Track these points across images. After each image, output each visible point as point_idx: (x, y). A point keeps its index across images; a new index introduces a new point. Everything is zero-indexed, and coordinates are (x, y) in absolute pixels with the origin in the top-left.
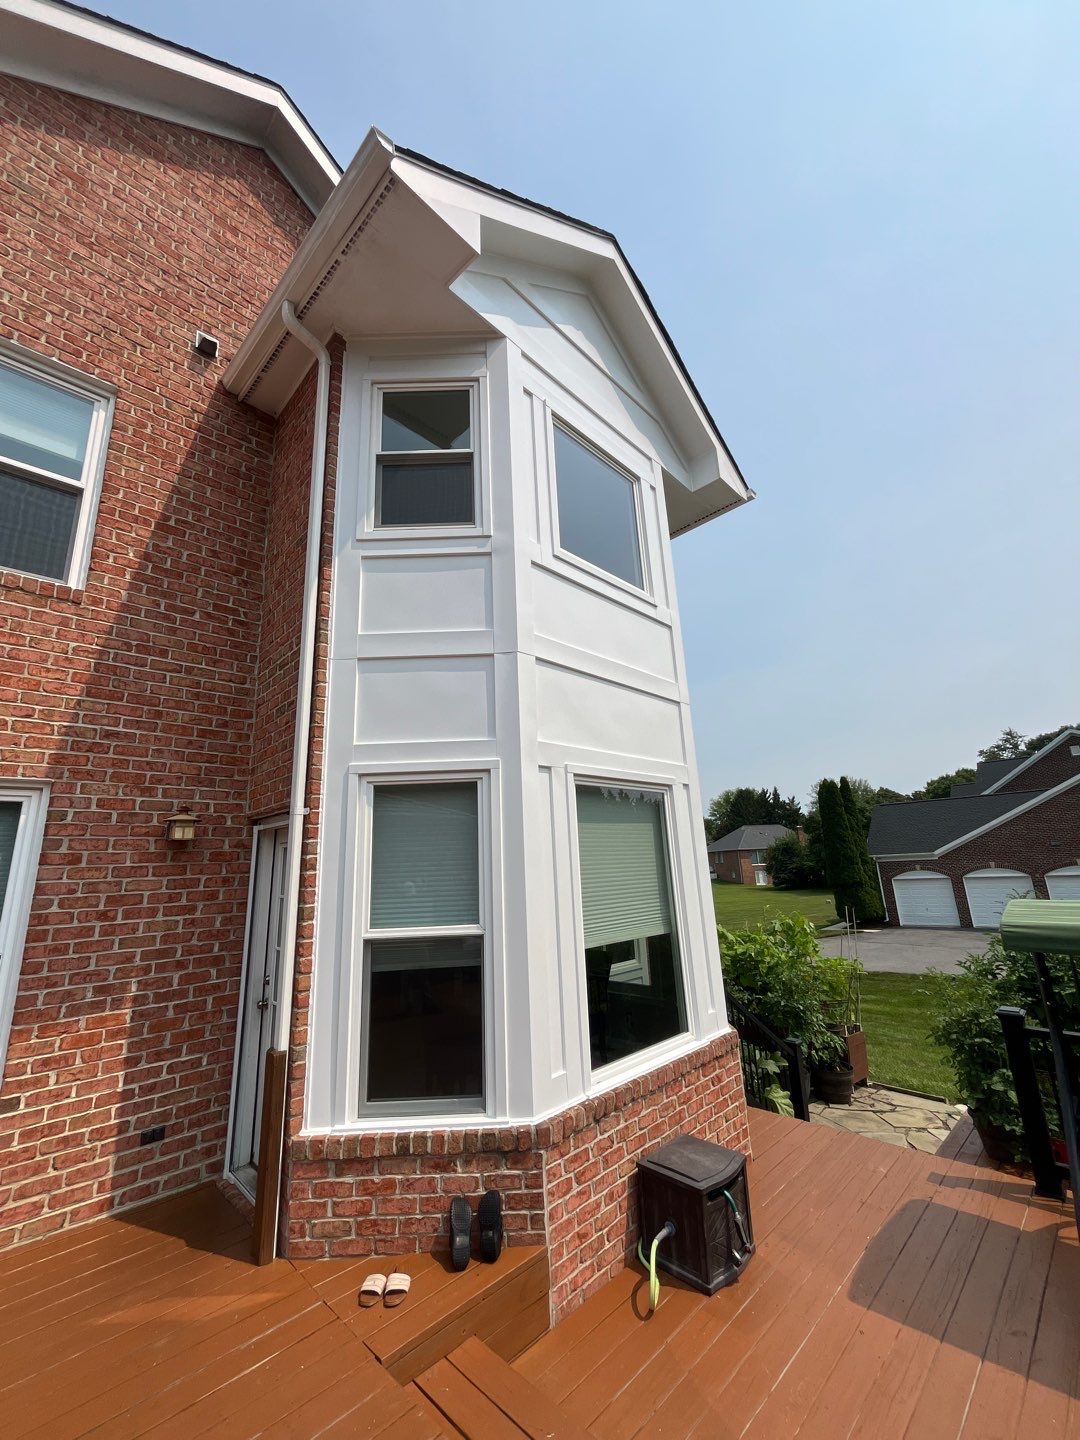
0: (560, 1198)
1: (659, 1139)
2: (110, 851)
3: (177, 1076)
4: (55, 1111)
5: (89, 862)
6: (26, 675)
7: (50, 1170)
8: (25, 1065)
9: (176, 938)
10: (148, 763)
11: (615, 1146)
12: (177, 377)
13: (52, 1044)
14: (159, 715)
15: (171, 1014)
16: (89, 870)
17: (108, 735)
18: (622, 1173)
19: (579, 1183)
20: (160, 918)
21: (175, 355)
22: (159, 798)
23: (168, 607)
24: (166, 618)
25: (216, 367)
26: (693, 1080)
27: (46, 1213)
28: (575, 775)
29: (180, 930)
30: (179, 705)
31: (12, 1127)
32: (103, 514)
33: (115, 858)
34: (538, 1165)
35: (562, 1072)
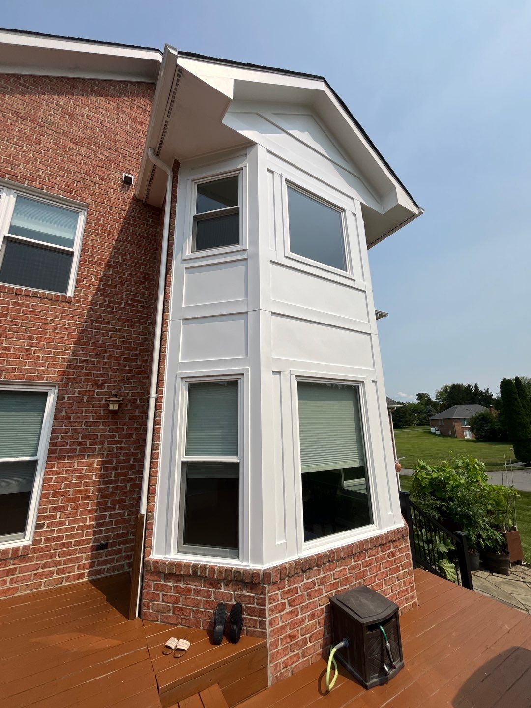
0: (277, 613)
1: (348, 586)
2: (83, 414)
3: (113, 520)
4: (59, 531)
5: (74, 419)
6: (48, 336)
7: (57, 557)
8: (47, 509)
9: (113, 455)
10: (101, 374)
11: (316, 587)
12: (114, 196)
13: (58, 501)
14: (105, 352)
15: (110, 490)
16: (74, 423)
17: (83, 361)
18: (321, 604)
19: (290, 606)
20: (106, 446)
21: (114, 187)
22: (106, 390)
23: (111, 302)
24: (109, 307)
25: (132, 189)
26: (373, 553)
27: (55, 576)
28: (296, 376)
29: (115, 452)
30: (115, 347)
31: (41, 536)
32: (82, 262)
33: (86, 418)
34: (263, 593)
35: (284, 541)
